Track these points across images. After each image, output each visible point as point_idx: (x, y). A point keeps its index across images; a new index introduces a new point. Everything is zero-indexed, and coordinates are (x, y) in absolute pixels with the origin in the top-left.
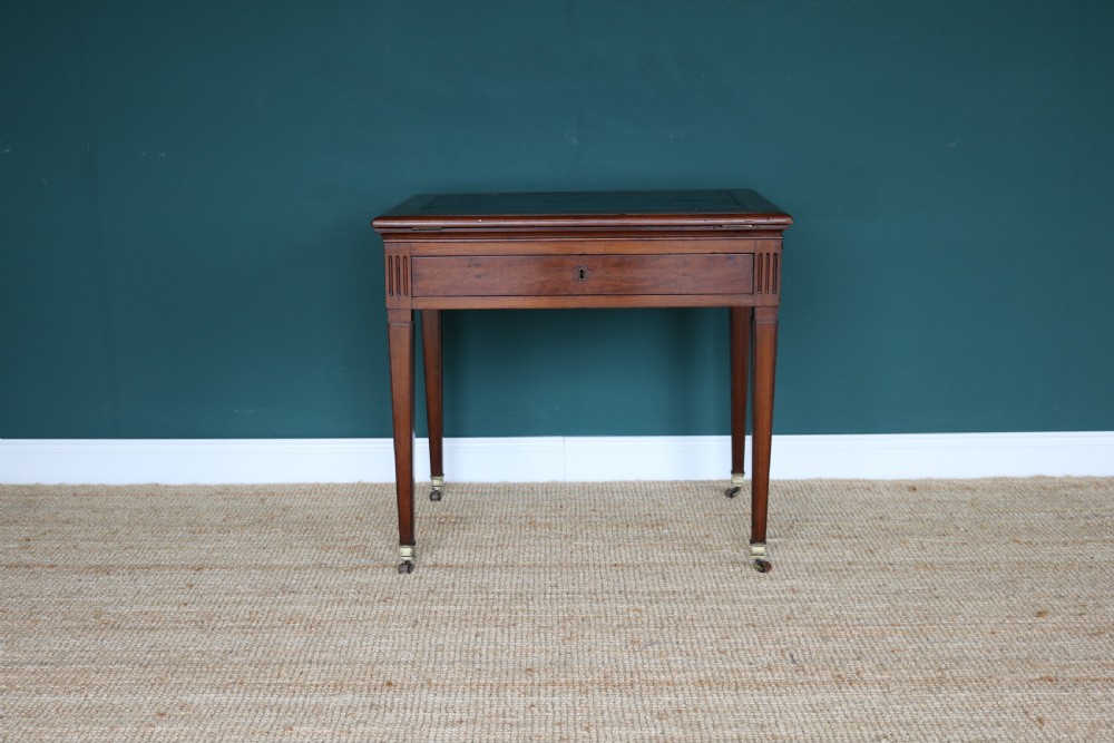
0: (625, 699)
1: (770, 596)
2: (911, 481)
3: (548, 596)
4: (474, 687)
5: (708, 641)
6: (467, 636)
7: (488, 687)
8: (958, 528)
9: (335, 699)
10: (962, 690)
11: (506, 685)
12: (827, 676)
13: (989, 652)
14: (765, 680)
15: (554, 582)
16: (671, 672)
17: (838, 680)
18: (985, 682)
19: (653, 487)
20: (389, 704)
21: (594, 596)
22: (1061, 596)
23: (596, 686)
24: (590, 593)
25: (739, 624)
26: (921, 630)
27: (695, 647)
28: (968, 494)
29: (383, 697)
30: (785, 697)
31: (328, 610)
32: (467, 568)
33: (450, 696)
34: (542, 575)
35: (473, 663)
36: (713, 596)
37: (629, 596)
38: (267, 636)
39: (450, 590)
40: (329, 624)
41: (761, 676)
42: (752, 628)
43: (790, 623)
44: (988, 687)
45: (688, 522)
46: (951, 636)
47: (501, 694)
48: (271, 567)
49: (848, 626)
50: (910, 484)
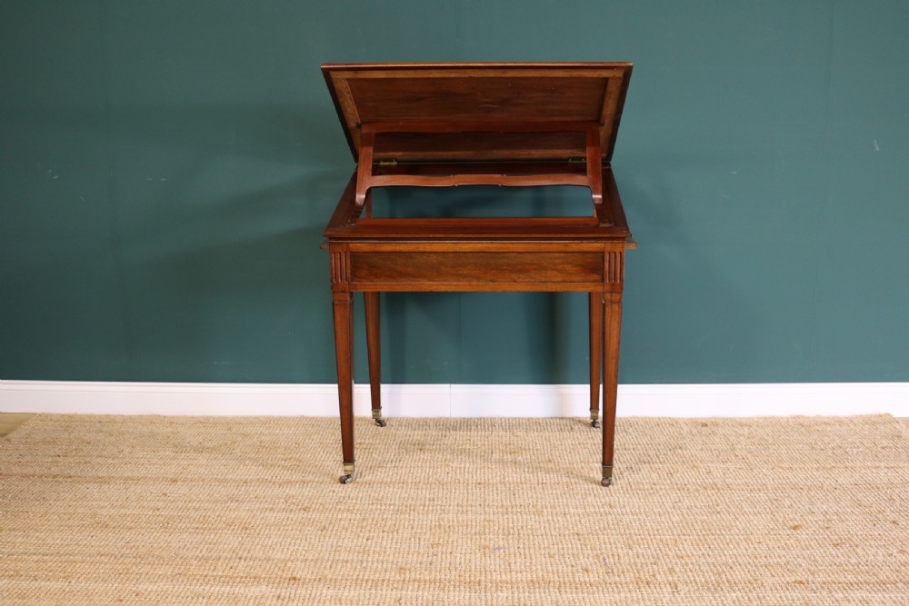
0: (473, 594)
1: (592, 510)
2: (705, 419)
3: (426, 508)
4: (359, 582)
5: (542, 546)
6: (360, 540)
7: (370, 582)
8: (737, 456)
9: (253, 589)
10: (734, 591)
11: (383, 580)
12: (630, 577)
13: (756, 557)
14: (582, 579)
15: (432, 496)
16: (510, 571)
17: (638, 581)
18: (752, 584)
19: (514, 422)
20: (292, 595)
21: (460, 509)
22: (813, 513)
23: (452, 583)
24: (458, 505)
25: (567, 532)
26: (705, 540)
27: (532, 551)
28: (746, 429)
29: (289, 590)
30: (596, 595)
31: (261, 516)
32: (369, 484)
33: (339, 589)
34: (424, 491)
35: (362, 562)
36: (549, 509)
37: (487, 509)
38: (212, 536)
39: (354, 501)
40: (260, 527)
41: (580, 577)
42: (576, 537)
43: (605, 532)
44: (754, 588)
45: (537, 450)
46: (728, 544)
47: (379, 588)
48: (226, 480)
49: (650, 535)
50: (704, 421)
